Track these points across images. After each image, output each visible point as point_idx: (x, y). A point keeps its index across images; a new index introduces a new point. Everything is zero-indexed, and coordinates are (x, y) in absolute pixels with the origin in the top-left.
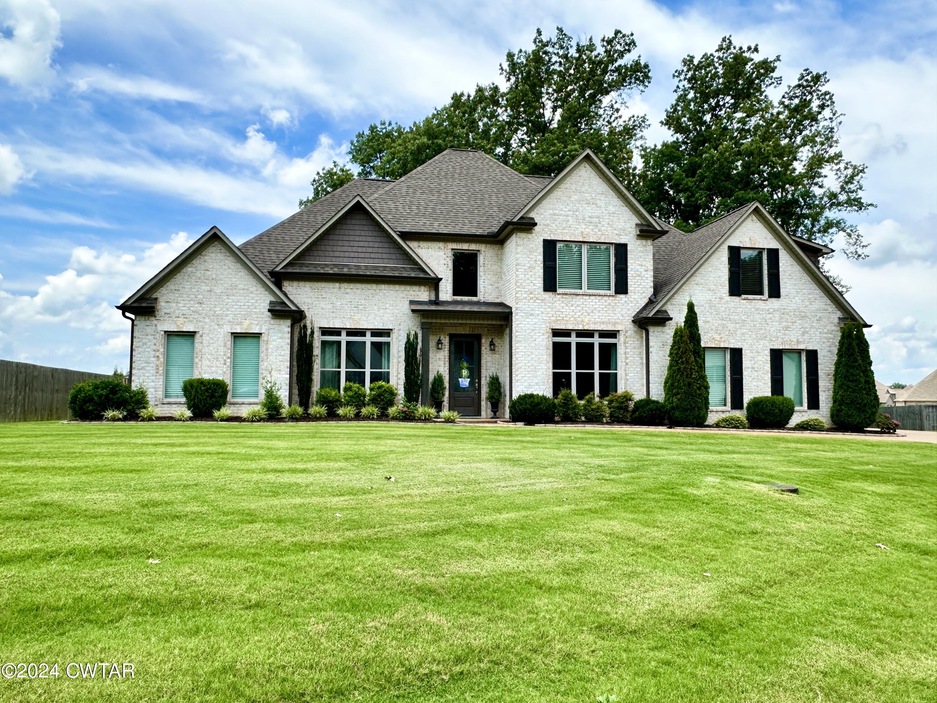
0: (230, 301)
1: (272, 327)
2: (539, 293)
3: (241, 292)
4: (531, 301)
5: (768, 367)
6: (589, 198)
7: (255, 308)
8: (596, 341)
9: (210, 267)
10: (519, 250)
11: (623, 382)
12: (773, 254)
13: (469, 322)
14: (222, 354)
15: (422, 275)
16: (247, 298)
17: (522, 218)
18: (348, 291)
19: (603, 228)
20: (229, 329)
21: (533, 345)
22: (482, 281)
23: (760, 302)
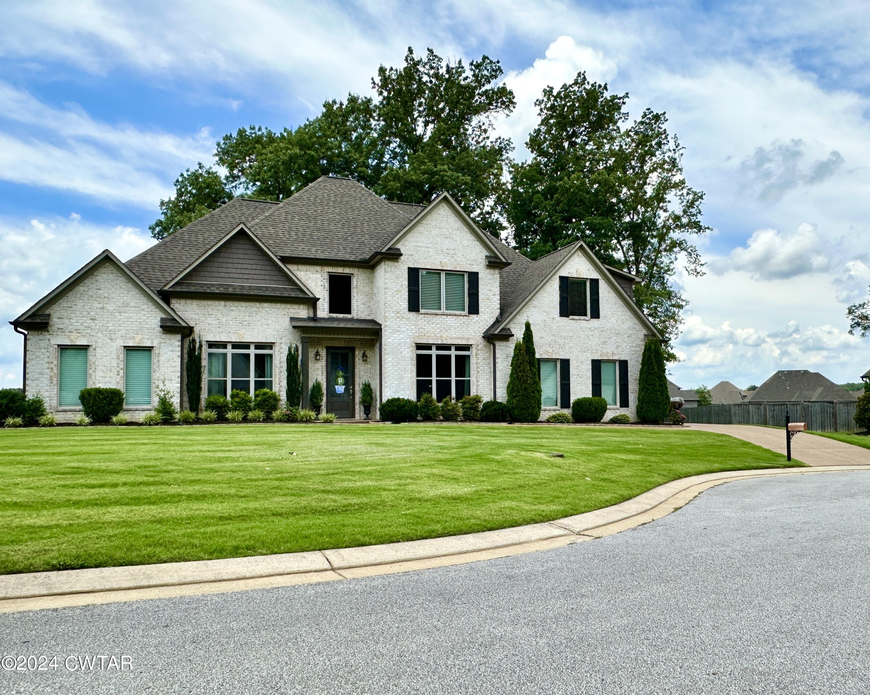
0: (122, 317)
1: (163, 341)
2: (404, 313)
3: (133, 309)
4: (398, 319)
5: (589, 374)
6: (447, 233)
7: (147, 324)
8: (453, 353)
9: (102, 286)
10: (387, 276)
11: (475, 387)
12: (595, 283)
13: (344, 336)
14: (116, 365)
15: (301, 295)
16: (139, 315)
17: (390, 249)
18: (234, 308)
19: (458, 259)
20: (121, 343)
21: (399, 357)
22: (355, 300)
23: (584, 321)
